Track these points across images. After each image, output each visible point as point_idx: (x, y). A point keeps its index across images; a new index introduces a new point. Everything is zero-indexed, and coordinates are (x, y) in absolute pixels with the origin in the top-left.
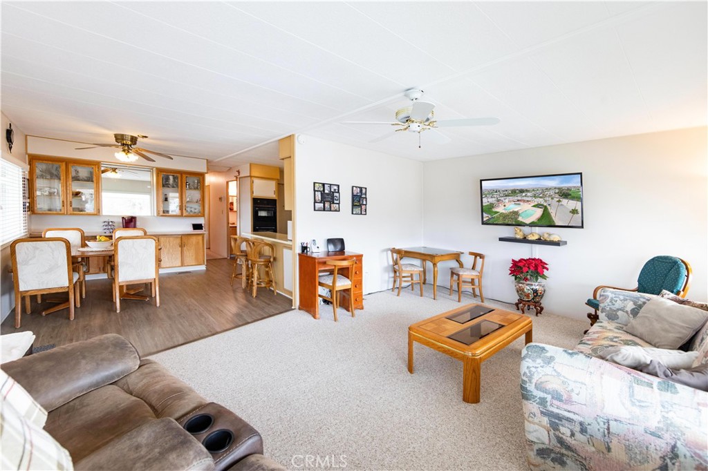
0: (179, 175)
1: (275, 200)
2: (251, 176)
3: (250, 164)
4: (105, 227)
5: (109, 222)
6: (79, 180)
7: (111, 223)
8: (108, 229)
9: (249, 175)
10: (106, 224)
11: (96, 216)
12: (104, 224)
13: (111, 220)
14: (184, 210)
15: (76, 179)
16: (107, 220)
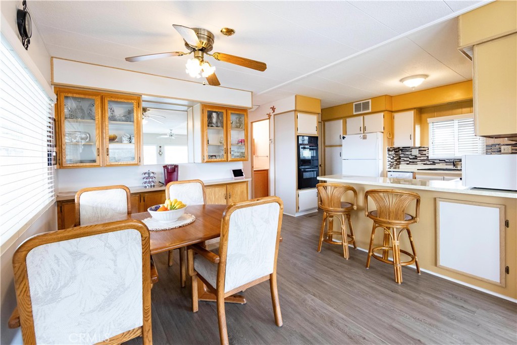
0: (224, 111)
1: (317, 137)
2: (295, 111)
3: (296, 96)
4: (145, 180)
5: (149, 174)
6: (115, 120)
7: (152, 175)
8: (149, 182)
9: (294, 109)
10: (147, 175)
11: (135, 167)
12: (144, 176)
13: (151, 171)
14: (229, 154)
15: (113, 118)
16: (147, 171)
